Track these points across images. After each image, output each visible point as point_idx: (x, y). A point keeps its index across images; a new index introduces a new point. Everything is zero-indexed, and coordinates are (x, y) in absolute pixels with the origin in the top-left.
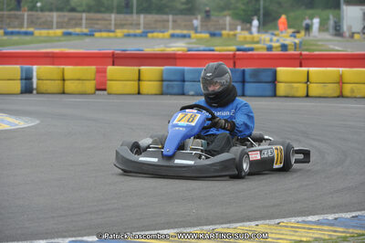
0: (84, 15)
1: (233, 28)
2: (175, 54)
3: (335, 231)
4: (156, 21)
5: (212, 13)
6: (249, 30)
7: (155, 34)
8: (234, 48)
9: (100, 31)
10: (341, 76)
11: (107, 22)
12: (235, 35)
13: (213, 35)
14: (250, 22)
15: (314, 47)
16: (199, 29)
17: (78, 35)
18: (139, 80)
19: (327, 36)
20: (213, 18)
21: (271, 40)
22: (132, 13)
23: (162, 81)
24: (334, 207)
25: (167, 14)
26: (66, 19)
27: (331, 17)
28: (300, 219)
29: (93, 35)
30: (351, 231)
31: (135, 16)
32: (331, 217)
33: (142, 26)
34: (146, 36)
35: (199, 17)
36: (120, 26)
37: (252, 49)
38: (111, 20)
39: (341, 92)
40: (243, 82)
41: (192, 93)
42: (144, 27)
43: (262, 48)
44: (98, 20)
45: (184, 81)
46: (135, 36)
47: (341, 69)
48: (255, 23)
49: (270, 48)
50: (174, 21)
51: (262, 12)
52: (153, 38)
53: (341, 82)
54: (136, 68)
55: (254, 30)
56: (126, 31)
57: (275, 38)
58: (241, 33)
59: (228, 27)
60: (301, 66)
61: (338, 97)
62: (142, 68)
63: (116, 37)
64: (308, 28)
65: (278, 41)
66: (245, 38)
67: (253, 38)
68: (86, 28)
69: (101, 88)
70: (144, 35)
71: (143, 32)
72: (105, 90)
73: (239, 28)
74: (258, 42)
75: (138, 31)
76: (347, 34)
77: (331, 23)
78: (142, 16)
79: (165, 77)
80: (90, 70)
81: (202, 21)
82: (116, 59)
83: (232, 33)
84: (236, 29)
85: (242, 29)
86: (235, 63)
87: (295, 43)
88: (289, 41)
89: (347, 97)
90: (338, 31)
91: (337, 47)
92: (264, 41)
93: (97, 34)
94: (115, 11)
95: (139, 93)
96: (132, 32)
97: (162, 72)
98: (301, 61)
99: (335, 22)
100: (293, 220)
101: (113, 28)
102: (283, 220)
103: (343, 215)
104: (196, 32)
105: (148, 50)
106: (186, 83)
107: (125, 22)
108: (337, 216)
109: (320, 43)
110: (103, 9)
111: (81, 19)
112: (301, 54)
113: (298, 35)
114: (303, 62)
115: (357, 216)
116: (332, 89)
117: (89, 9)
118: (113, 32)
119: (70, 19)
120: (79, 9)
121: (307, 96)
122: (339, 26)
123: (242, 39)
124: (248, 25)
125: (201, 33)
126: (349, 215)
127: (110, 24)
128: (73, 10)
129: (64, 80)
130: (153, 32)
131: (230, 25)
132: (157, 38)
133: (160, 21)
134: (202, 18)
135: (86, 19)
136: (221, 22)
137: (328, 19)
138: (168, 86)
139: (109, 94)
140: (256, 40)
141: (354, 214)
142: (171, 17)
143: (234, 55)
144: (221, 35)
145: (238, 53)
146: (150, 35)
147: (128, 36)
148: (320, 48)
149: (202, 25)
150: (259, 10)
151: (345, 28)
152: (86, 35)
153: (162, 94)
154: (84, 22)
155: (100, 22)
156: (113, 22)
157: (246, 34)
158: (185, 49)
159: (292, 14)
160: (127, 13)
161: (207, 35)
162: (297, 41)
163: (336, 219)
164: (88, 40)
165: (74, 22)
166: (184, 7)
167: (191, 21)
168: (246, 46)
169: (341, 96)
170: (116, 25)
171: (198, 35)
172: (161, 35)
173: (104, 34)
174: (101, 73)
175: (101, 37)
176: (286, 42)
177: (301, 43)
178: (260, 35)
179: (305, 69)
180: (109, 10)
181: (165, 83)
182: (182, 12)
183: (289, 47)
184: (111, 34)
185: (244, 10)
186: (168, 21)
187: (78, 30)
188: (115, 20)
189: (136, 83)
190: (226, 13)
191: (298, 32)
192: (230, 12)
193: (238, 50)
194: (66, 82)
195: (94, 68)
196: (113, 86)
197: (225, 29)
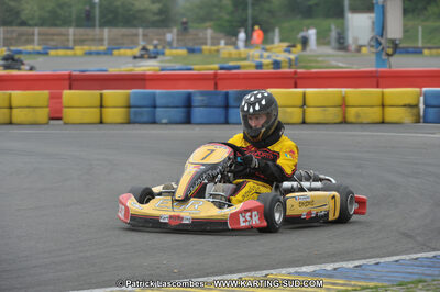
0: (37, 30)
1: (215, 42)
2: (144, 75)
3: (334, 284)
4: (123, 36)
5: (190, 24)
6: (235, 44)
7: (122, 51)
8: (216, 66)
9: (56, 48)
10: (344, 98)
11: (63, 38)
12: (218, 51)
13: (191, 51)
14: (236, 35)
15: (313, 64)
16: (175, 45)
17: (29, 53)
18: (102, 106)
19: (327, 50)
20: (191, 30)
21: (261, 57)
22: (94, 26)
23: (129, 107)
24: (334, 255)
25: (135, 26)
26: (15, 35)
27: (333, 27)
28: (292, 270)
29: (47, 53)
30: (353, 283)
31: (97, 30)
32: (329, 267)
33: (106, 42)
34: (111, 54)
35: (175, 30)
36: (80, 42)
37: (238, 68)
38: (68, 35)
39: (345, 117)
40: (227, 107)
41: (164, 121)
42: (109, 43)
43: (249, 66)
44: (53, 35)
45: (155, 107)
46: (98, 53)
47: (344, 90)
48: (242, 35)
49: (259, 66)
50: (145, 35)
51: (250, 22)
52: (119, 56)
53: (344, 105)
54: (98, 92)
55: (241, 44)
56: (86, 48)
57: (266, 54)
58: (225, 49)
59: (209, 41)
60: (296, 87)
61: (341, 123)
62: (105, 92)
63: (75, 55)
64: (305, 42)
65: (269, 57)
66: (230, 54)
67: (240, 54)
68: (39, 45)
69: (56, 116)
70: (109, 52)
71: (108, 49)
72: (60, 119)
73: (223, 42)
74: (245, 59)
75: (102, 48)
76: (353, 48)
77: (334, 34)
78: (106, 30)
79: (132, 103)
80: (42, 95)
81: (178, 35)
82: (74, 81)
83: (214, 48)
84: (219, 44)
85: (227, 44)
86: (216, 84)
87: (290, 60)
88: (282, 57)
89: (351, 123)
90: (342, 44)
91: (340, 63)
92: (253, 57)
93: (52, 52)
94: (74, 24)
95: (101, 122)
96: (94, 48)
97: (129, 96)
98: (295, 80)
99: (339, 34)
100: (284, 271)
101: (71, 44)
102: (272, 271)
103: (345, 264)
104: (172, 48)
105: (113, 70)
106: (158, 109)
107: (85, 37)
108: (336, 265)
109: (320, 59)
110: (59, 22)
111: (33, 34)
112: (295, 73)
113: (293, 50)
114: (299, 82)
115: (360, 266)
116: (333, 114)
117: (43, 23)
118: (72, 49)
119: (20, 35)
120: (30, 22)
121: (304, 122)
122: (343, 38)
123: (226, 56)
124: (234, 39)
125: (176, 48)
126: (350, 265)
127: (68, 40)
128: (23, 24)
129: (11, 108)
130: (118, 49)
131: (212, 38)
132: (125, 56)
133: (127, 36)
134: (178, 31)
135: (39, 34)
136: (201, 35)
137: (330, 30)
138: (136, 114)
139: (65, 124)
140: (243, 56)
141: (357, 263)
142: (140, 31)
143: (216, 75)
144: (201, 51)
145: (220, 72)
146: (116, 52)
147: (90, 53)
148: (319, 65)
149: (178, 40)
150: (246, 20)
151: (350, 40)
152: (39, 53)
153: (129, 123)
154: (36, 38)
155: (55, 37)
156: (71, 38)
157: (231, 49)
158: (158, 68)
159: (286, 25)
160: (88, 26)
161: (183, 52)
162: (292, 57)
163: (335, 269)
164: (41, 59)
165: (24, 38)
166: (157, 18)
167: (164, 34)
168: (231, 64)
169: (345, 122)
170: (74, 41)
171: (174, 51)
172: (129, 52)
173: (61, 52)
174: (56, 98)
175: (57, 56)
176: (279, 59)
177: (297, 59)
178: (247, 51)
179: (300, 90)
180: (66, 23)
181: (133, 109)
182: (154, 24)
183: (283, 64)
184: (70, 52)
185: (228, 21)
186: (137, 35)
187: (29, 48)
188: (74, 35)
189: (98, 110)
190: (207, 24)
191: (294, 46)
192: (212, 23)
193: (222, 69)
194: (14, 111)
195: (46, 92)
196: (71, 114)
197: (205, 44)
